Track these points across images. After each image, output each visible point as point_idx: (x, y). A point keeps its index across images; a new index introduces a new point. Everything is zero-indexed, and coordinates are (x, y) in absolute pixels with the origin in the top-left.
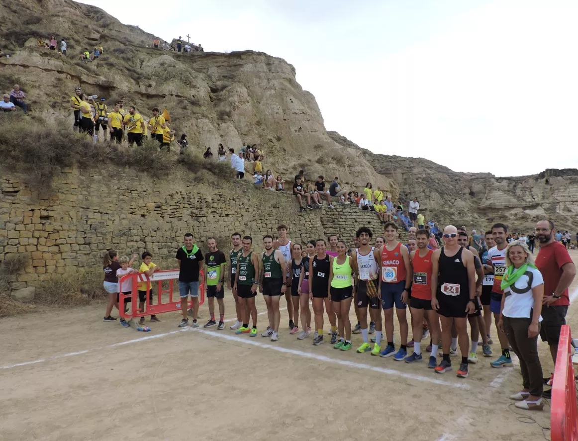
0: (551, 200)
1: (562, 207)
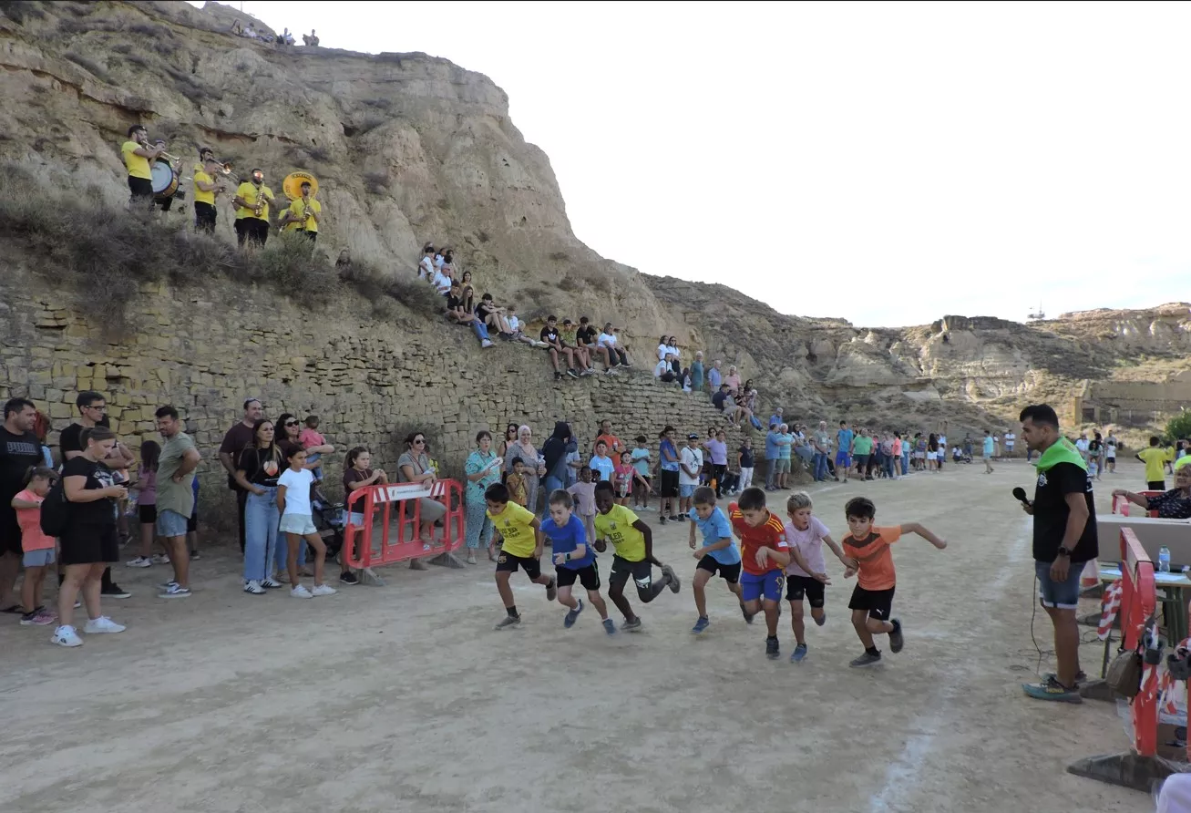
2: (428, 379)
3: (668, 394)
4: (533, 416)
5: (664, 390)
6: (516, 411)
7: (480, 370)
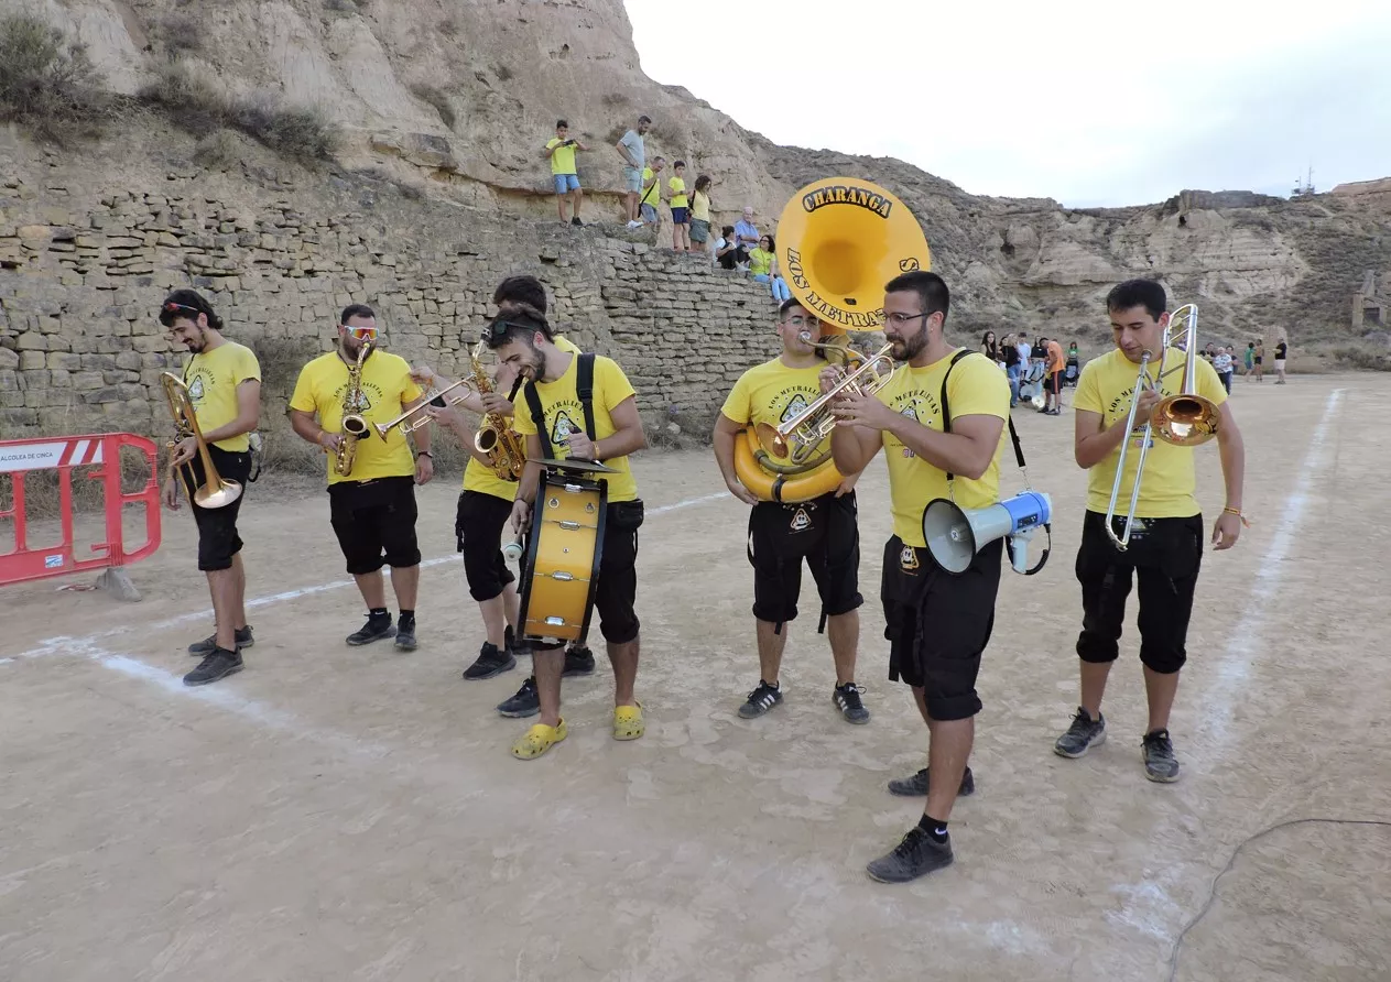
0: (1188, 266)
1: (1214, 282)
2: (307, 265)
3: (732, 288)
5: (725, 282)
7: (408, 251)
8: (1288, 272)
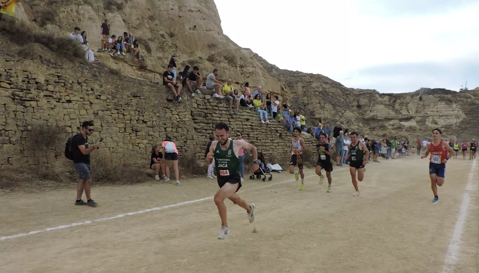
0: (422, 114)
1: (431, 120)
2: (68, 98)
3: (244, 114)
4: (149, 123)
5: (241, 111)
6: (138, 120)
7: (112, 94)
8: (457, 117)
